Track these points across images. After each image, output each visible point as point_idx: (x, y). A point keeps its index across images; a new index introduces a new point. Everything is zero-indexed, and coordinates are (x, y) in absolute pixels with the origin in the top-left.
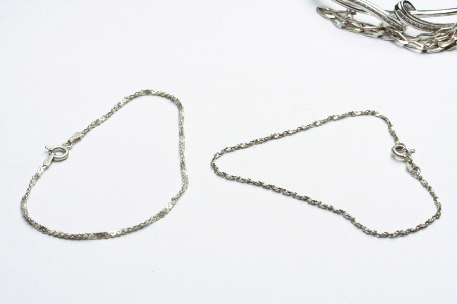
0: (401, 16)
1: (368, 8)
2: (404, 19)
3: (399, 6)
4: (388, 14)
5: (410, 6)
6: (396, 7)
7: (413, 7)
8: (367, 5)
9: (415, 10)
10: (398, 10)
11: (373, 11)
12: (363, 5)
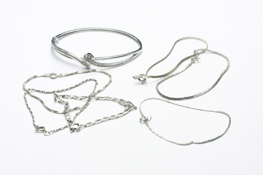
0: (87, 60)
1: (73, 57)
2: (88, 61)
3: (86, 56)
4: (81, 59)
5: (91, 56)
6: (85, 56)
7: (93, 56)
8: (73, 56)
9: (94, 57)
10: (85, 57)
11: (75, 58)
12: (71, 56)
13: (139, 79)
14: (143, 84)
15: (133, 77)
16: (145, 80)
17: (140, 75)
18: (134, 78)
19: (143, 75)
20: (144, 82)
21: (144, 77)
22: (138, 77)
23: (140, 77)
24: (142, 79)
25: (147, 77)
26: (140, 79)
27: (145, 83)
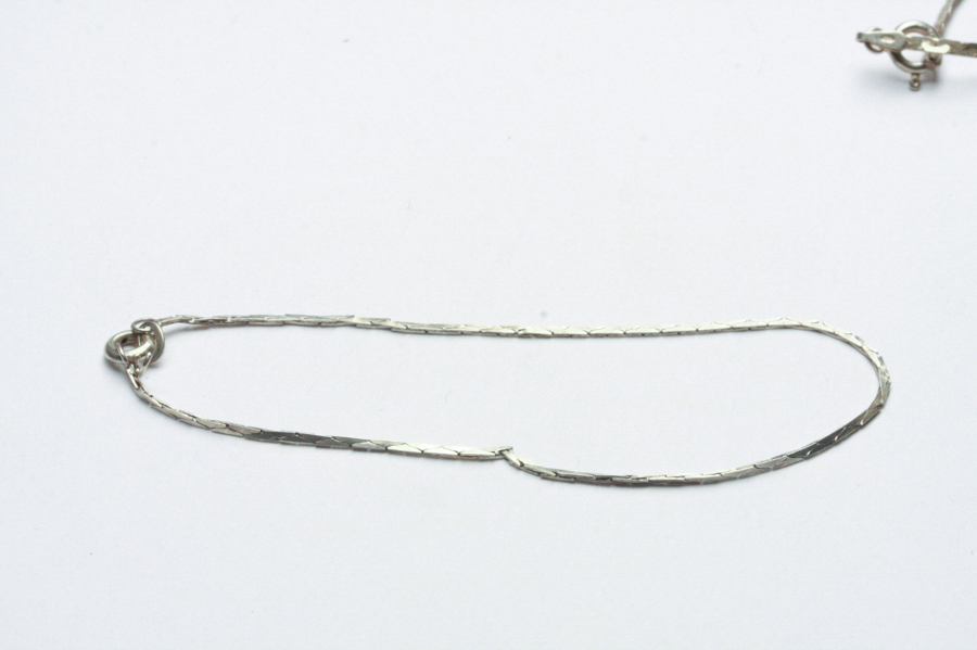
13: (897, 57)
14: (915, 85)
15: (859, 36)
16: (933, 62)
17: (906, 31)
18: (868, 45)
19: (924, 29)
20: (926, 74)
21: (927, 47)
22: (890, 41)
23: (901, 43)
24: (914, 57)
25: (945, 48)
26: (907, 54)
27: (934, 79)
